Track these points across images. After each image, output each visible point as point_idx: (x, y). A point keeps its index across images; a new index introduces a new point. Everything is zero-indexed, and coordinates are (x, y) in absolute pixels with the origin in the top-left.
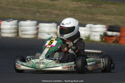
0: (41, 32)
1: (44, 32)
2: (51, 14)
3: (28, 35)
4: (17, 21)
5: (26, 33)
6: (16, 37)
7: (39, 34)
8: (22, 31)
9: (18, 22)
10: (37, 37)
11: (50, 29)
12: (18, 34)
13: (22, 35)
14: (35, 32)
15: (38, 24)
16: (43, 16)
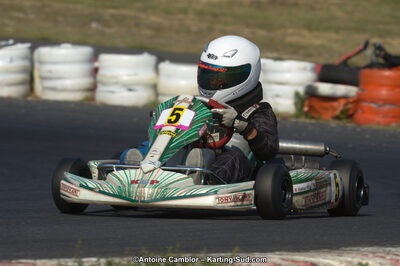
0: (104, 84)
1: (116, 83)
2: (137, 25)
3: (64, 90)
4: (28, 45)
5: (58, 83)
6: (25, 96)
7: (100, 88)
8: (43, 78)
9: (32, 49)
10: (93, 99)
11: (135, 74)
12: (32, 89)
13: (45, 92)
14: (86, 82)
15: (95, 57)
16: (112, 31)
